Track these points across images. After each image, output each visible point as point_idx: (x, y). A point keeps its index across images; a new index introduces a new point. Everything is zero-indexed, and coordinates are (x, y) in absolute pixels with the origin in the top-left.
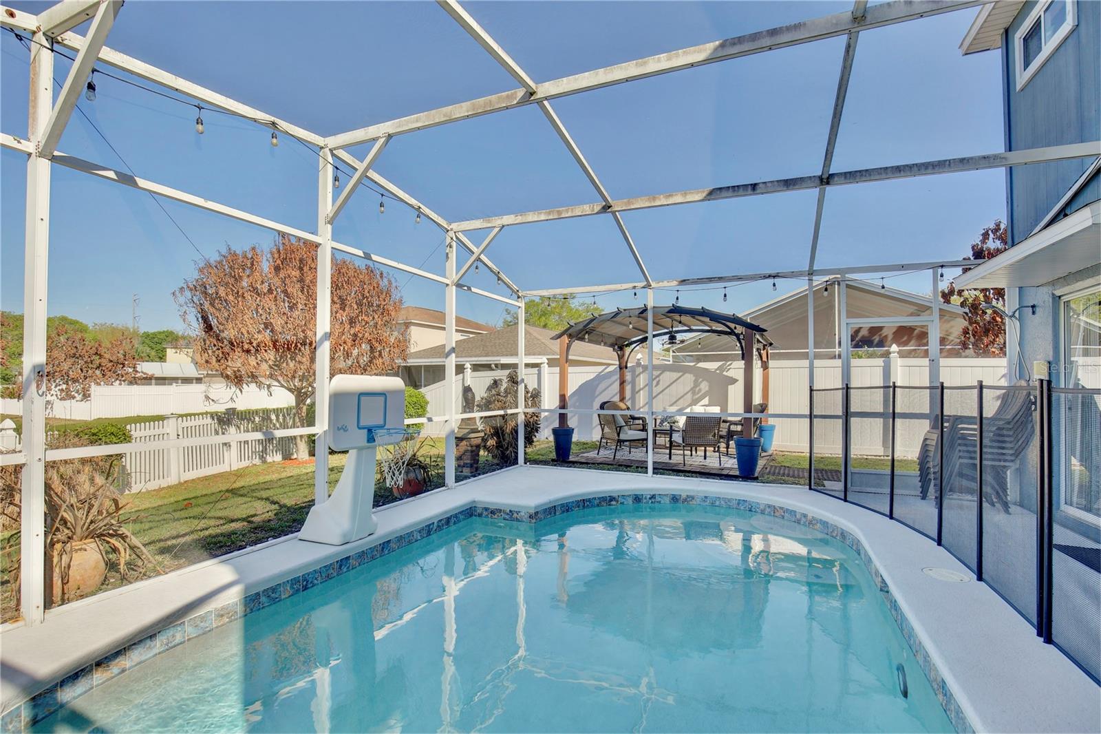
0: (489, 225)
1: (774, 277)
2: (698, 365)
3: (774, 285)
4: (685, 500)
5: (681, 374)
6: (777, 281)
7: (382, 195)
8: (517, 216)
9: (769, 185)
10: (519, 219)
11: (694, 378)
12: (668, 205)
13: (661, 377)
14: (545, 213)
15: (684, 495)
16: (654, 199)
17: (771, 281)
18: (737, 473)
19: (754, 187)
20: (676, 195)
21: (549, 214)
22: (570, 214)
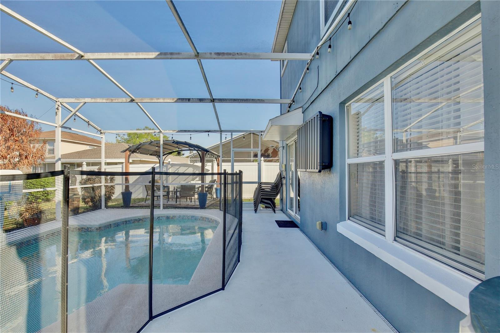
0: (79, 101)
1: (208, 132)
2: (194, 164)
3: (208, 135)
4: (172, 218)
5: (187, 168)
6: (209, 133)
7: (12, 84)
8: (92, 99)
9: (194, 100)
10: (93, 100)
11: (193, 169)
12: (158, 102)
13: (179, 169)
14: (105, 99)
15: (171, 216)
16: (152, 99)
17: (207, 133)
18: (199, 206)
19: (189, 100)
20: (161, 99)
21: (107, 100)
22: (116, 101)
